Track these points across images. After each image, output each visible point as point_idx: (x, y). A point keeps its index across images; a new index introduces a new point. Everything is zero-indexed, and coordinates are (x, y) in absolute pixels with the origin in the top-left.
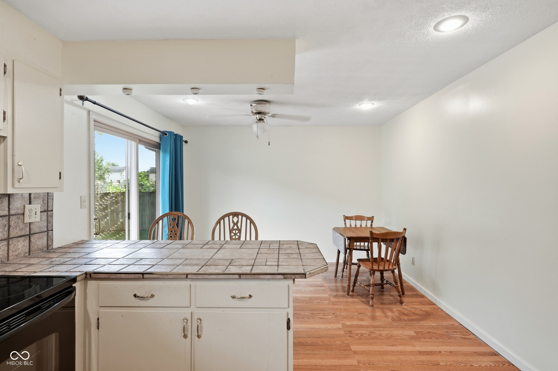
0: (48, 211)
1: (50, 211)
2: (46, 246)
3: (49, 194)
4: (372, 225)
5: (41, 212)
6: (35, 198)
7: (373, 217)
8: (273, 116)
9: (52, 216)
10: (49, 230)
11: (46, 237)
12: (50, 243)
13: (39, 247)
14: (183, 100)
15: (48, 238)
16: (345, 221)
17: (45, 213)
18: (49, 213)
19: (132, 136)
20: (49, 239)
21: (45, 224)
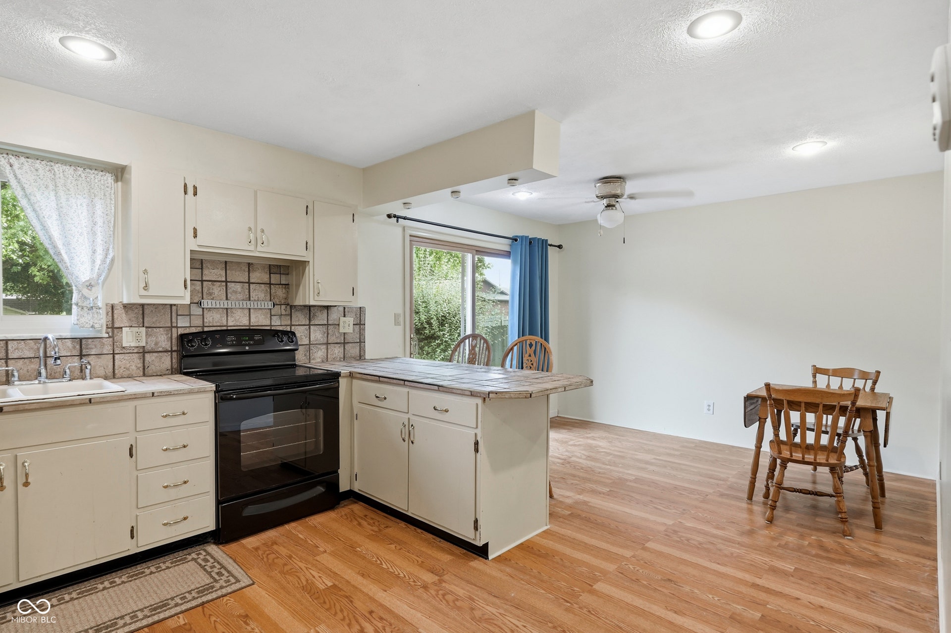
0: (360, 324)
1: (362, 324)
2: (359, 355)
3: (362, 309)
4: (873, 389)
5: (354, 324)
6: (348, 312)
7: (878, 373)
8: (631, 197)
9: (364, 330)
10: (361, 342)
11: (359, 347)
12: (362, 354)
13: (352, 355)
14: (513, 194)
15: (360, 348)
16: (814, 376)
17: (358, 326)
18: (362, 326)
19: (469, 247)
20: (362, 350)
21: (358, 336)
